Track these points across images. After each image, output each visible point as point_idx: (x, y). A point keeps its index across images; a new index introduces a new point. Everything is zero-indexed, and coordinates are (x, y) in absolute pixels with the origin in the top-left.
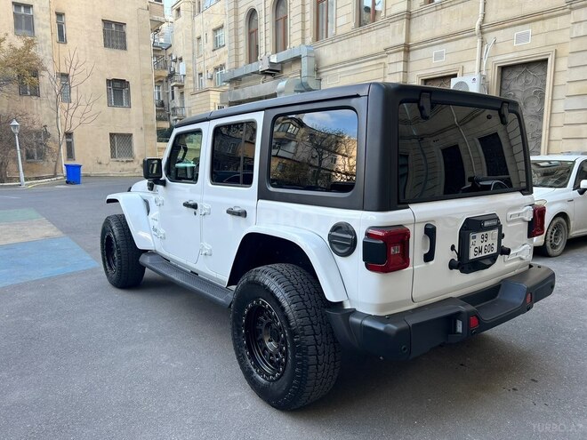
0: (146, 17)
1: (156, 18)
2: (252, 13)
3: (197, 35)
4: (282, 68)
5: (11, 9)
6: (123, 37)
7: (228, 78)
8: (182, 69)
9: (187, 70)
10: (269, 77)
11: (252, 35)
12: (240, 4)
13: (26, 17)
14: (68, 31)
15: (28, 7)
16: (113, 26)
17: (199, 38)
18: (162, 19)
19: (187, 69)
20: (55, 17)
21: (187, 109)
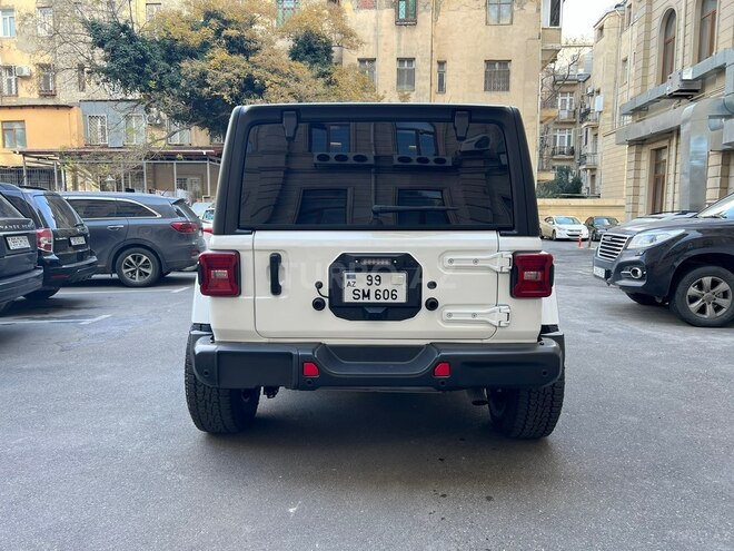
0: (538, 46)
1: (549, 46)
2: (670, 16)
3: (623, 57)
4: (703, 86)
5: (395, 65)
6: (506, 76)
7: (628, 108)
8: (597, 104)
9: (606, 104)
10: (684, 101)
11: (668, 45)
12: (655, 6)
13: (408, 70)
14: (448, 80)
15: (411, 60)
16: (497, 65)
17: (625, 61)
18: (556, 46)
19: (604, 103)
20: (436, 66)
21: (599, 155)
